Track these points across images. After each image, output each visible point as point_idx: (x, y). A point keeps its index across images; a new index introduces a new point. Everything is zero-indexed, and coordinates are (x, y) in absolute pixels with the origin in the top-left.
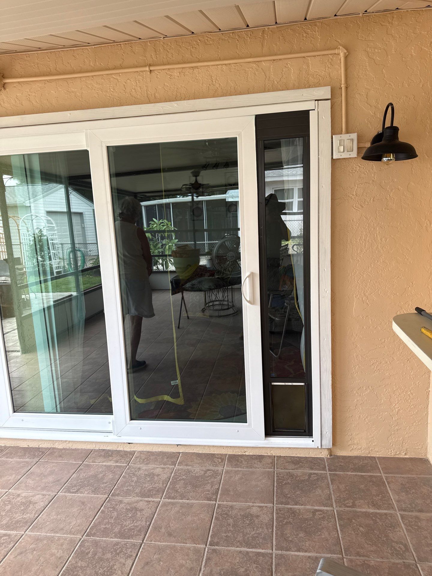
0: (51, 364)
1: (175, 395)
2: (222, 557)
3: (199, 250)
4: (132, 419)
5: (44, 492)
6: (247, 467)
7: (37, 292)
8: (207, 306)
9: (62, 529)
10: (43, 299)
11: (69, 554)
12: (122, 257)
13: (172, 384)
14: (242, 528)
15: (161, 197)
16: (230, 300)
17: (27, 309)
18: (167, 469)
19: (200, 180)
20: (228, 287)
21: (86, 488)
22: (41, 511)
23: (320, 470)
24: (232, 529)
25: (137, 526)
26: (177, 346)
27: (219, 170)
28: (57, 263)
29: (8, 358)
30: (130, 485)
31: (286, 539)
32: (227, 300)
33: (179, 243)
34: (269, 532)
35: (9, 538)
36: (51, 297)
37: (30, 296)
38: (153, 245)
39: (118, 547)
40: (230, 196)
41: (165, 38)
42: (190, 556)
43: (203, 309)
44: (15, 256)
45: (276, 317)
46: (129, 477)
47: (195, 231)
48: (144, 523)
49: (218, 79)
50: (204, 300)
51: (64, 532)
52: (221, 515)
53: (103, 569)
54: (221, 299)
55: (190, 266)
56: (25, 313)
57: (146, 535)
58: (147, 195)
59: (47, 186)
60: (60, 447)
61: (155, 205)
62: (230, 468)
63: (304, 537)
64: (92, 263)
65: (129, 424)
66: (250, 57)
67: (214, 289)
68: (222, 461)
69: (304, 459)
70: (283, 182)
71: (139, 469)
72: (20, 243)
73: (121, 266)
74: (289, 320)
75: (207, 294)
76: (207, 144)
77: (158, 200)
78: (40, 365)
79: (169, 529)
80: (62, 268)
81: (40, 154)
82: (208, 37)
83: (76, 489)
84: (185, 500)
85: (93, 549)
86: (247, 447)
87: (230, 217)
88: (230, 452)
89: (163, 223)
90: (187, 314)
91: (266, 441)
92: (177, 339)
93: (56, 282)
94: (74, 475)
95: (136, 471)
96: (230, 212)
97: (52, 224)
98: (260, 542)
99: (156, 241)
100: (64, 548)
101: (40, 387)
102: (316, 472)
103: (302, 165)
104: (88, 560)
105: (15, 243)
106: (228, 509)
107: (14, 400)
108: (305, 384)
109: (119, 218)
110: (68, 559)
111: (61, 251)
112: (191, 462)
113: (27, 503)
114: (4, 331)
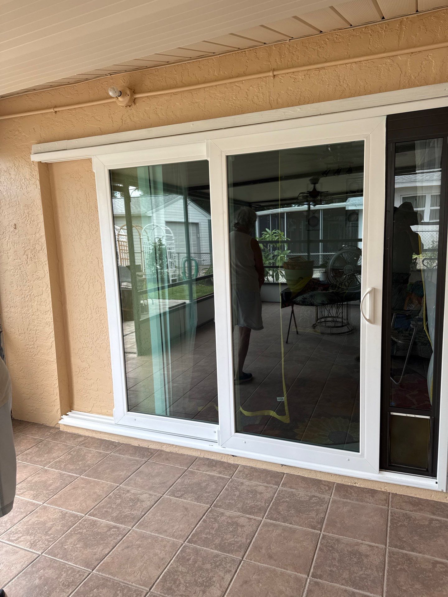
0: (164, 368)
1: (281, 412)
2: (325, 592)
3: (313, 262)
4: (237, 431)
5: (151, 492)
6: (357, 500)
7: (155, 298)
8: (318, 321)
9: (166, 531)
10: (160, 305)
11: (171, 557)
12: (235, 267)
13: (278, 401)
14: (349, 565)
15: (276, 207)
16: (345, 317)
17: (144, 314)
18: (270, 489)
19: (319, 188)
20: (344, 303)
21: (189, 495)
22: (148, 510)
23: (444, 517)
24: (337, 564)
25: (237, 542)
26: (284, 361)
27: (340, 176)
28: (173, 272)
29: (126, 359)
30: (232, 499)
31: (399, 588)
32: (341, 316)
33: (292, 254)
34: (379, 575)
35: (118, 530)
36: (168, 303)
37: (149, 301)
38: (264, 256)
39: (218, 559)
40: (351, 204)
41: (291, 41)
42: (290, 584)
43: (314, 325)
44: (137, 264)
45: (399, 339)
46: (231, 490)
47: (309, 242)
48: (245, 540)
49: (346, 79)
50: (315, 316)
51: (168, 534)
52: (326, 546)
53: (202, 578)
54: (334, 316)
55: (302, 278)
56: (143, 318)
57: (246, 552)
58: (261, 204)
59: (167, 197)
60: (168, 450)
61: (268, 215)
62: (337, 498)
63: (421, 589)
64: (205, 273)
65: (234, 436)
66: (384, 52)
67: (327, 304)
68: (329, 489)
69: (424, 501)
70: (415, 188)
71: (242, 483)
72: (142, 251)
73: (233, 276)
74: (415, 344)
75: (319, 309)
76: (329, 149)
77: (272, 209)
78: (153, 368)
79: (269, 551)
80: (177, 276)
81: (163, 166)
82: (337, 35)
83: (180, 494)
84: (288, 524)
85: (193, 557)
86: (358, 479)
87: (348, 227)
88: (339, 481)
89: (275, 233)
90: (297, 329)
91: (380, 475)
92: (285, 354)
93: (172, 289)
94: (179, 480)
95: (238, 485)
96: (350, 221)
97: (170, 234)
98: (368, 584)
99: (268, 252)
100: (166, 550)
101: (153, 389)
102: (439, 518)
103: (440, 169)
104: (188, 566)
105: (137, 251)
106: (334, 541)
107: (129, 399)
108: (431, 418)
109: (234, 228)
110: (170, 562)
111: (177, 260)
112: (296, 484)
113: (136, 500)
114: (124, 333)
